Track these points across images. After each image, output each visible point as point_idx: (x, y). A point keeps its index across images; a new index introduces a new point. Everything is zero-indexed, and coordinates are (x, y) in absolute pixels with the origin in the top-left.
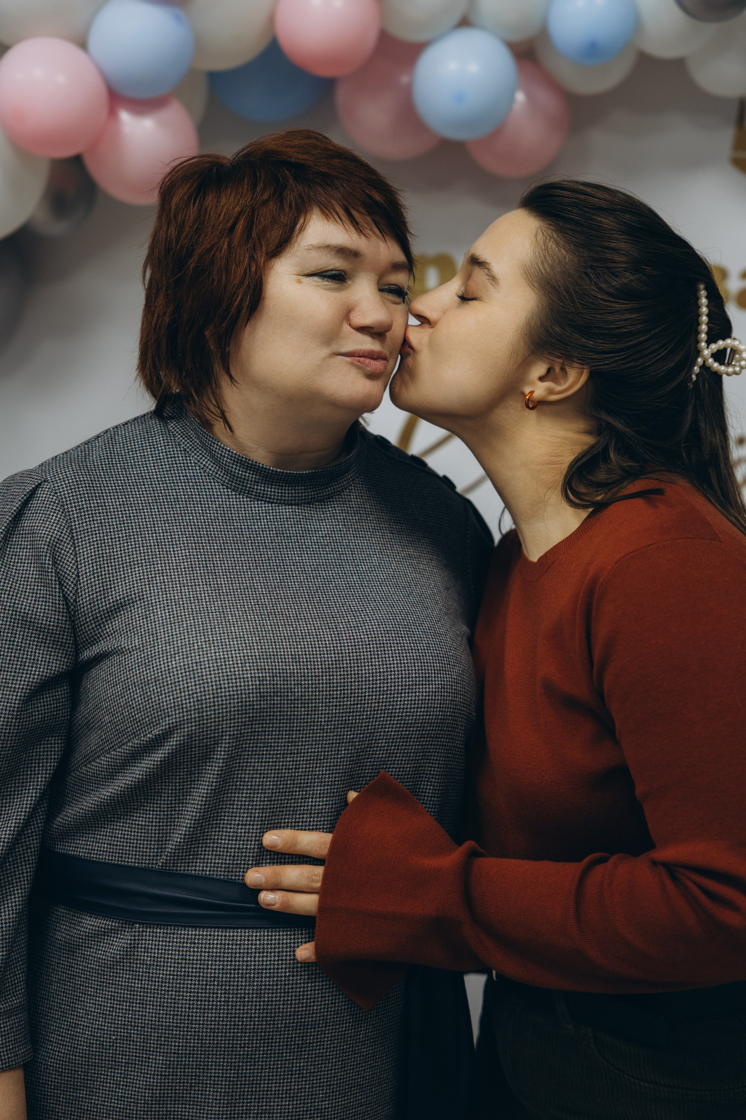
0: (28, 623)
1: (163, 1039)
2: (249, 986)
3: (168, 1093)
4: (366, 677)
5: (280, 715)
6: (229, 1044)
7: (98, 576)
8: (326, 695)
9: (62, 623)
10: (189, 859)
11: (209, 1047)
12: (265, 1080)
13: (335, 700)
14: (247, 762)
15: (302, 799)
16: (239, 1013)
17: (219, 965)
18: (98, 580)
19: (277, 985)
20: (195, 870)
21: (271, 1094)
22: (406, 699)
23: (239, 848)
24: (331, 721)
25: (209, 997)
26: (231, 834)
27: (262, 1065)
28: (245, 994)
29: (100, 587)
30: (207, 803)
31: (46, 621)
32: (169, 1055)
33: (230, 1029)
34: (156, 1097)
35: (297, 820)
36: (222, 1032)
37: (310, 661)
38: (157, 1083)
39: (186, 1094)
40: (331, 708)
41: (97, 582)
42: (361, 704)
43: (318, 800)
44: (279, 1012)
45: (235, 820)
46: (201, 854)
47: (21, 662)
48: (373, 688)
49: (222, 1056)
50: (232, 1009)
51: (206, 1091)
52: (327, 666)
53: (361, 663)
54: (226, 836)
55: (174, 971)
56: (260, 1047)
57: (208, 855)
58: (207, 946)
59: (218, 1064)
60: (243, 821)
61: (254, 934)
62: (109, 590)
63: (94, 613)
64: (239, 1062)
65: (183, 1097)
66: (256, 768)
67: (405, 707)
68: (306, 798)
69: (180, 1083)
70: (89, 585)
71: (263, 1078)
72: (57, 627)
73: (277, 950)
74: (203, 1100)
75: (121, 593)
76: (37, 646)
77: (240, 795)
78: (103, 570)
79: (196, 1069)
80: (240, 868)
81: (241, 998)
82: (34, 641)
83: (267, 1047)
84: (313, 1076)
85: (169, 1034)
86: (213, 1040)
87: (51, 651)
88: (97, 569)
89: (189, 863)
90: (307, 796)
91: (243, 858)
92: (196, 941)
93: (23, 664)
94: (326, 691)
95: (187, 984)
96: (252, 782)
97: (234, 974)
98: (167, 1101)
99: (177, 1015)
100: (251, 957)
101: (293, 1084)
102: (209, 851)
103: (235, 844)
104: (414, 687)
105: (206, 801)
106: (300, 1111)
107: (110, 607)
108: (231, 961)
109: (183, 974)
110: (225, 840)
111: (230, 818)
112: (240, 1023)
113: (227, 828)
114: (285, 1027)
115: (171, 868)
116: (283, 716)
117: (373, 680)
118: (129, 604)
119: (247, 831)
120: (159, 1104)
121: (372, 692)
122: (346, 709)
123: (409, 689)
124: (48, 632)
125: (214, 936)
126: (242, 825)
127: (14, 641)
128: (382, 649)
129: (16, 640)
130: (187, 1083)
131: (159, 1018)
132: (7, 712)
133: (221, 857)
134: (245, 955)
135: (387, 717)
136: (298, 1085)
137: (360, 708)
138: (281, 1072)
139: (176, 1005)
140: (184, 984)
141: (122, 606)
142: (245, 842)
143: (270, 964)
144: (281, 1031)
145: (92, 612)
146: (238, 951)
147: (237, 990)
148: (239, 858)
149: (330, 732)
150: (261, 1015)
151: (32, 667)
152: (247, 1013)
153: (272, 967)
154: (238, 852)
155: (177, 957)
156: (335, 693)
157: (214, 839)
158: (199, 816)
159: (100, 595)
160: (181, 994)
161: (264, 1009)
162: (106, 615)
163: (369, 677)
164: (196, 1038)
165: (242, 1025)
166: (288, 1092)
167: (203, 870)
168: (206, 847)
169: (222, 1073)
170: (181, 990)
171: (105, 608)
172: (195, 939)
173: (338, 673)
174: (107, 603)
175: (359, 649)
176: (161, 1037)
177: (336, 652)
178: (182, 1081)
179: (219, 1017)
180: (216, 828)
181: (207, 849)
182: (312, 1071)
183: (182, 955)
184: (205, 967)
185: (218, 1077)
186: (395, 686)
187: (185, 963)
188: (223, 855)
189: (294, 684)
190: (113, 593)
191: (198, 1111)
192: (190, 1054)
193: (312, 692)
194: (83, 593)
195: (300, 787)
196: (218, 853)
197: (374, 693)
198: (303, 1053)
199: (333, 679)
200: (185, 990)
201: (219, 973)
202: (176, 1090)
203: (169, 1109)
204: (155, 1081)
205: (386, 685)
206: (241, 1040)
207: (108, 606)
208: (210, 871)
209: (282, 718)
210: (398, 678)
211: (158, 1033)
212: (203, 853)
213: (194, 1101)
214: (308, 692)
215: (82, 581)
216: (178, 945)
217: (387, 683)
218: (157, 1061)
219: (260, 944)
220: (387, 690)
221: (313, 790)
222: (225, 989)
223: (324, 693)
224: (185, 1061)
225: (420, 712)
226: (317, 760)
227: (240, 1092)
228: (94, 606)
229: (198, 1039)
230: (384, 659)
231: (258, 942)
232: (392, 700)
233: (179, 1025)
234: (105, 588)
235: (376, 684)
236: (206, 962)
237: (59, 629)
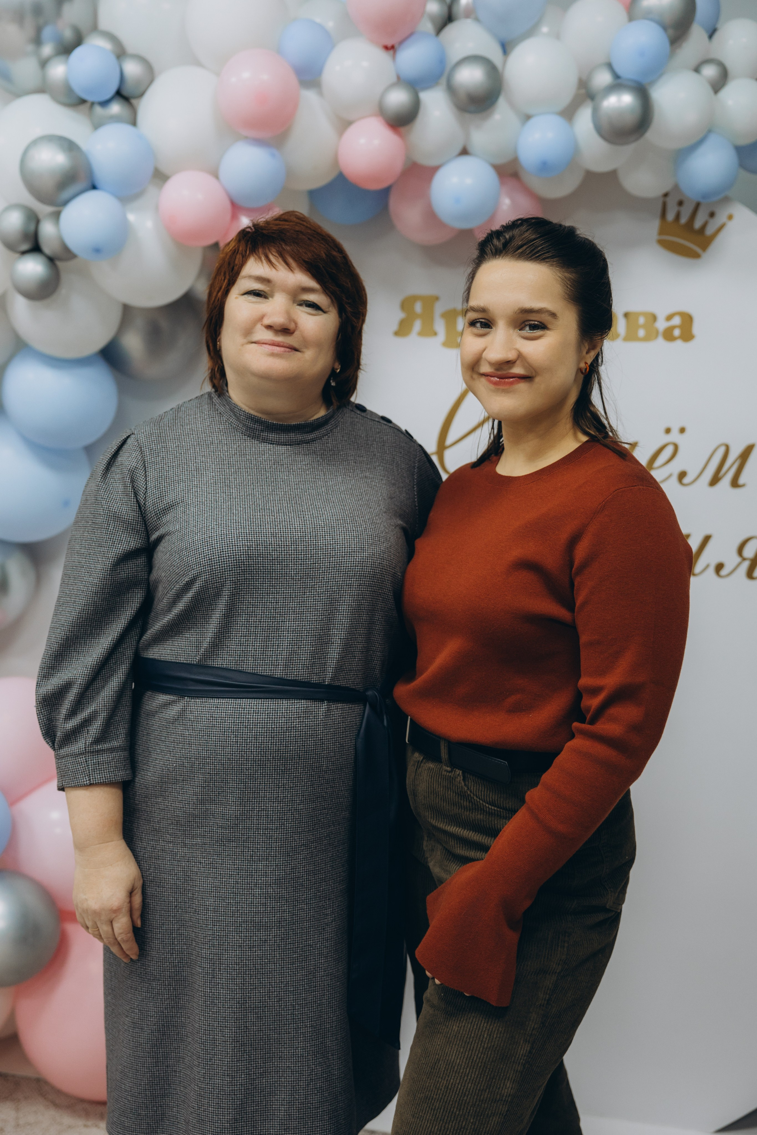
0: (117, 518)
1: (201, 765)
2: (250, 733)
3: (206, 798)
4: (321, 547)
5: (263, 569)
6: (239, 767)
7: (158, 489)
8: (294, 557)
9: (136, 518)
10: (214, 657)
11: (228, 769)
12: (262, 790)
13: (300, 561)
14: (244, 598)
15: (282, 622)
16: (244, 749)
17: (232, 720)
18: (158, 491)
19: (267, 733)
20: (218, 664)
21: (266, 799)
22: (348, 560)
23: (242, 651)
24: (298, 574)
25: (226, 739)
26: (237, 642)
27: (260, 781)
28: (247, 737)
29: (158, 495)
30: (221, 623)
31: (127, 516)
32: (205, 774)
33: (239, 758)
34: (199, 800)
35: (280, 635)
36: (235, 761)
37: (283, 537)
38: (199, 791)
39: (217, 798)
40: (298, 565)
41: (157, 492)
42: (318, 563)
43: (292, 623)
44: (269, 749)
45: (239, 634)
46: (221, 655)
47: (112, 541)
48: (325, 554)
49: (236, 775)
50: (240, 747)
51: (227, 796)
52: (295, 540)
53: (318, 538)
54: (234, 643)
55: (206, 724)
56: (258, 770)
57: (225, 655)
58: (225, 709)
59: (233, 780)
60: (244, 634)
61: (253, 702)
62: (164, 497)
63: (155, 511)
64: (246, 779)
65: (215, 800)
66: (249, 601)
67: (347, 565)
68: (284, 622)
69: (212, 791)
70: (153, 494)
71: (261, 789)
72: (134, 520)
73: (266, 712)
74: (226, 802)
75: (171, 498)
76: (122, 532)
77: (241, 618)
78: (161, 485)
79: (221, 783)
80: (244, 663)
81: (245, 740)
82: (120, 529)
83: (263, 770)
84: (293, 789)
85: (204, 762)
86: (230, 765)
87: (131, 535)
88: (157, 484)
89: (214, 660)
90: (286, 620)
91: (245, 656)
92: (219, 706)
93: (113, 542)
94: (294, 555)
95: (214, 731)
96: (248, 610)
97: (241, 725)
98: (206, 802)
99: (209, 750)
100: (251, 716)
101: (280, 793)
102: (225, 653)
103: (240, 648)
104: (353, 553)
105: (220, 621)
106: (285, 810)
107: (165, 507)
108: (239, 718)
109: (211, 725)
110: (234, 646)
111: (236, 632)
112: (245, 755)
113: (235, 638)
114: (273, 758)
115: (204, 663)
116: (265, 569)
117: (325, 549)
118: (176, 505)
119: (247, 640)
120: (202, 804)
121: (325, 556)
122: (308, 566)
123: (349, 554)
124: (128, 524)
125: (229, 703)
126: (244, 636)
127: (108, 529)
128: (333, 530)
129: (110, 528)
130: (217, 791)
131: (199, 752)
132: (104, 571)
133: (232, 656)
134: (247, 714)
135: (336, 572)
136: (283, 794)
137: (318, 566)
138: (272, 786)
139: (208, 744)
140: (212, 731)
141: (172, 507)
142: (246, 647)
143: (262, 720)
144: (270, 761)
145: (154, 510)
146: (243, 712)
147: (243, 735)
148: (243, 657)
149: (298, 581)
150: (258, 751)
151: (119, 544)
152: (249, 749)
153: (263, 722)
154: (242, 653)
155: (208, 716)
156: (300, 556)
157: (228, 645)
158: (217, 631)
159: (159, 500)
160: (210, 737)
161: (259, 747)
162: (163, 512)
163: (323, 547)
164: (220, 764)
165: (246, 756)
166: (277, 798)
167: (222, 664)
168: (223, 650)
169: (236, 786)
170: (211, 735)
171: (161, 507)
172: (218, 705)
173: (302, 544)
174: (163, 504)
175: (317, 530)
176: (200, 764)
177: (302, 531)
178: (214, 790)
179: (233, 751)
180: (228, 638)
181: (224, 651)
182: (292, 786)
183: (211, 714)
184: (224, 721)
185: (234, 788)
186: (340, 553)
187: (212, 719)
188: (233, 655)
189: (272, 550)
190: (167, 498)
191: (224, 809)
192: (217, 774)
193: (284, 555)
194: (149, 499)
195: (280, 614)
196: (230, 654)
197: (326, 557)
198: (285, 775)
199: (299, 548)
200: (212, 735)
201: (231, 725)
202: (210, 796)
203: (207, 808)
204: (198, 790)
205: (334, 552)
206: (246, 766)
207: (163, 506)
208: (226, 665)
209: (264, 570)
210: (342, 548)
211: (199, 761)
212: (222, 654)
213: (221, 803)
214: (282, 555)
215: (148, 492)
216: (208, 708)
217: (335, 551)
218: (199, 778)
219: (256, 708)
220: (335, 555)
221: (289, 617)
222: (236, 735)
223: (293, 556)
224: (214, 778)
225: (358, 569)
226: (290, 598)
227: (248, 797)
228: (155, 507)
229: (221, 765)
230: (334, 536)
231: (255, 707)
232: (338, 561)
233: (210, 756)
234: (162, 495)
235: (328, 551)
236: (224, 719)
237: (135, 521)
